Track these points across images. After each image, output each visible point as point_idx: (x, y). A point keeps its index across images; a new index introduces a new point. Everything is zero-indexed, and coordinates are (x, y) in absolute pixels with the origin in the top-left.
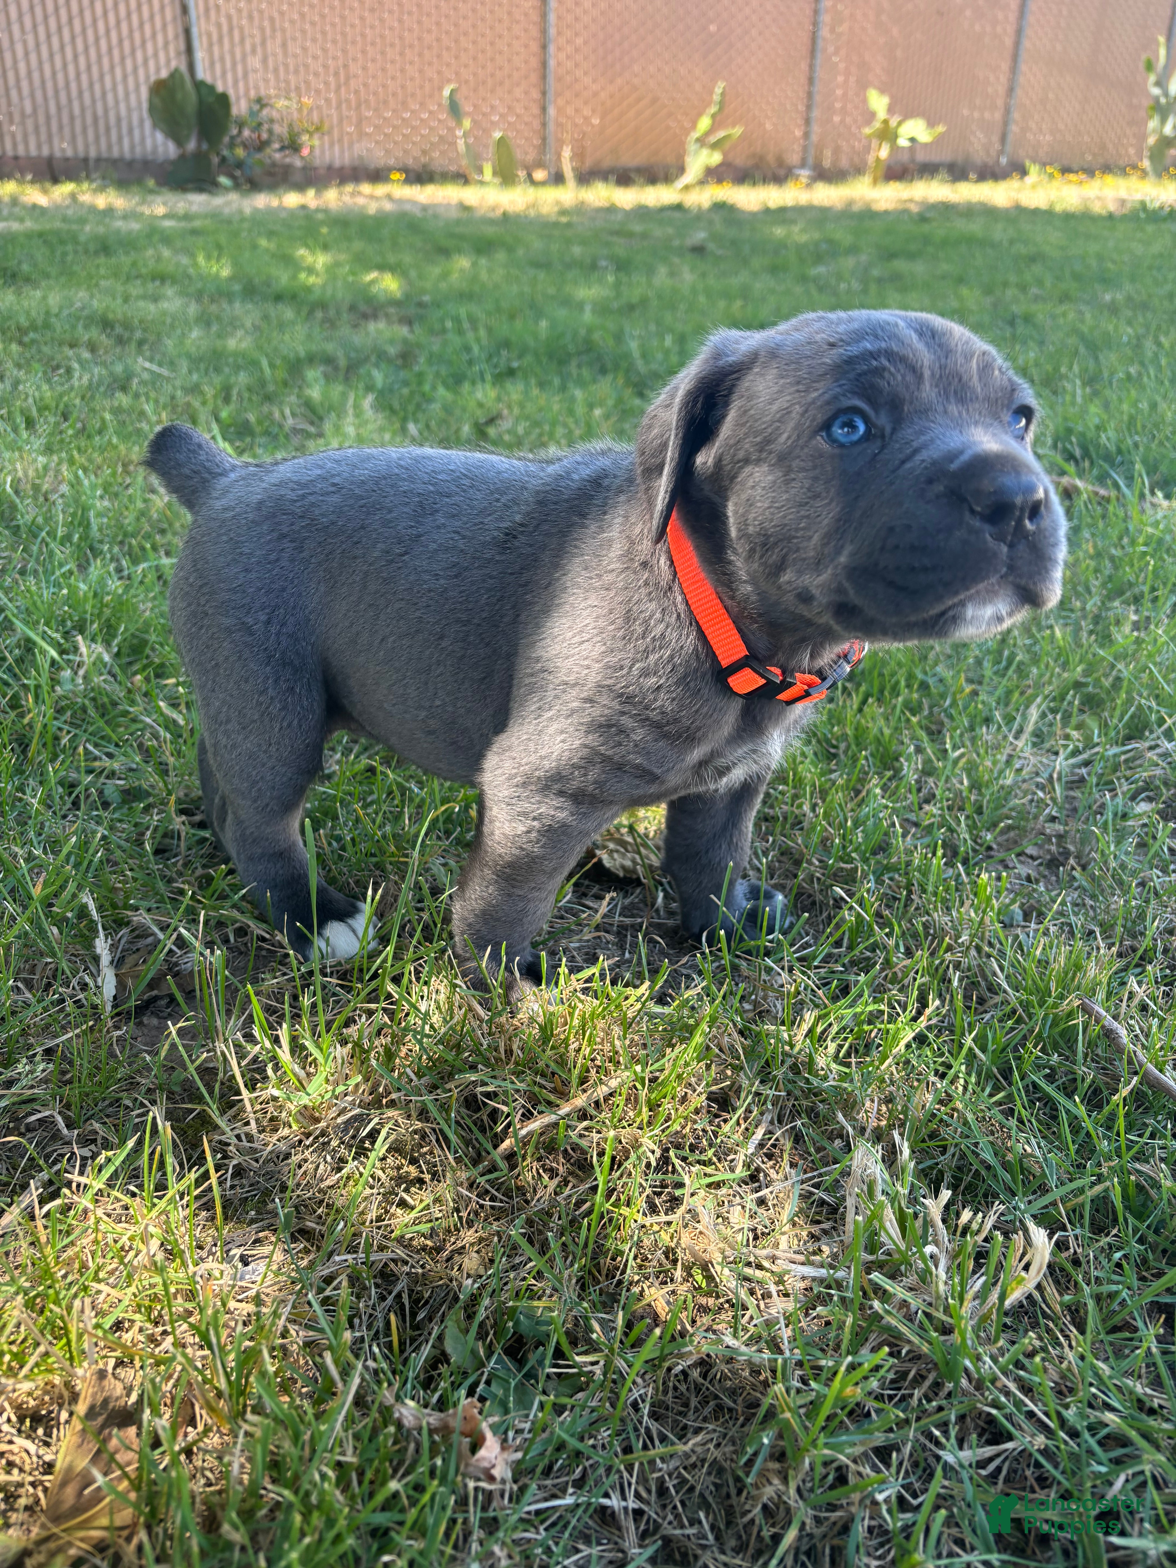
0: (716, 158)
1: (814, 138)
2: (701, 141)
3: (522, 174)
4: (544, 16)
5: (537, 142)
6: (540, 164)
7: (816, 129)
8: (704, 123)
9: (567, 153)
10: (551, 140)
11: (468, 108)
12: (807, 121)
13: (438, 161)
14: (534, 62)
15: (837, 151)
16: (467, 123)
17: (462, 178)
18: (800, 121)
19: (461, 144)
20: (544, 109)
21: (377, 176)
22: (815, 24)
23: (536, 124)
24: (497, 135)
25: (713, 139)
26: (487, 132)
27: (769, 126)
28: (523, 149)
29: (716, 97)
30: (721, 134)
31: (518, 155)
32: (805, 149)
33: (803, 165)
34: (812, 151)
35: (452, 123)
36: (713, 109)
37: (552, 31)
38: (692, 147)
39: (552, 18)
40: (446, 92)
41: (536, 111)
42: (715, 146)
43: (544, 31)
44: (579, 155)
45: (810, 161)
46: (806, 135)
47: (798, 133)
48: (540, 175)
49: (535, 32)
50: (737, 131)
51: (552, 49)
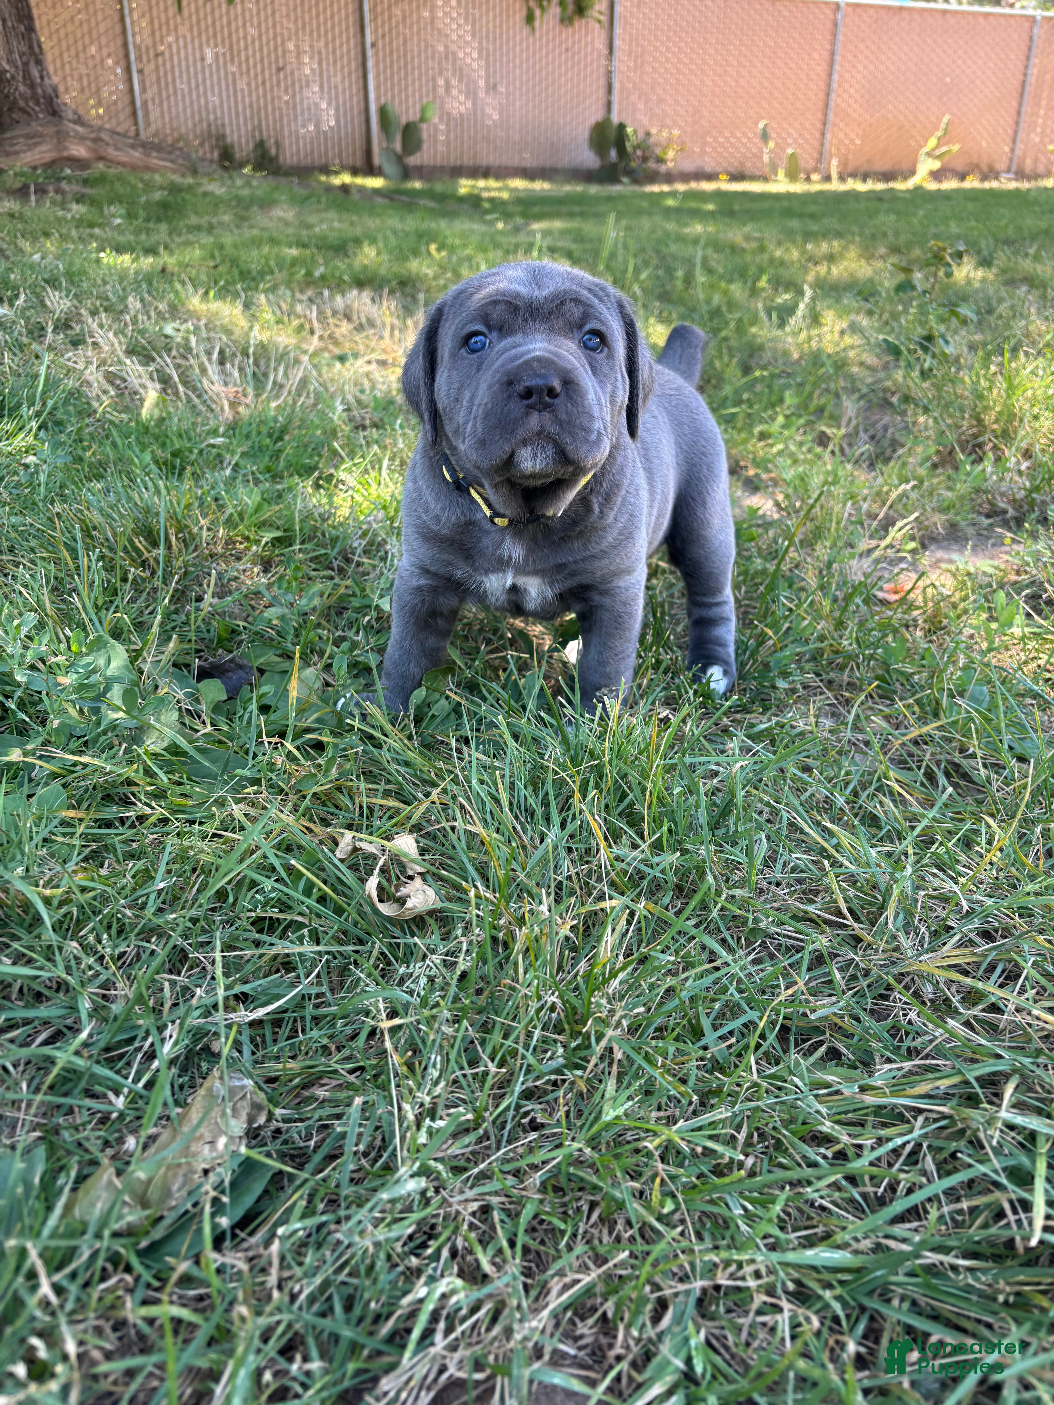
0: (936, 165)
1: (1018, 152)
2: (928, 154)
3: (803, 176)
4: (830, 75)
5: (815, 155)
6: (816, 170)
7: (1020, 146)
8: (932, 142)
9: (834, 162)
10: (826, 155)
11: (773, 135)
12: (1014, 141)
13: (749, 167)
14: (820, 104)
15: (1036, 160)
16: (771, 144)
17: (765, 179)
18: (1009, 140)
19: (766, 158)
20: (823, 134)
21: (711, 177)
22: (1025, 75)
23: (817, 145)
24: (790, 151)
25: (937, 152)
26: (784, 150)
27: (984, 144)
28: (807, 161)
29: (943, 126)
30: (944, 149)
31: (802, 164)
32: (1011, 160)
33: (1008, 171)
34: (1015, 161)
35: (761, 145)
36: (939, 133)
37: (835, 85)
38: (922, 157)
39: (836, 77)
40: (761, 125)
41: (818, 135)
42: (938, 157)
43: (829, 85)
44: (843, 164)
45: (1014, 168)
46: (1012, 151)
47: (1007, 149)
48: (815, 177)
49: (823, 85)
50: (956, 148)
51: (833, 96)
